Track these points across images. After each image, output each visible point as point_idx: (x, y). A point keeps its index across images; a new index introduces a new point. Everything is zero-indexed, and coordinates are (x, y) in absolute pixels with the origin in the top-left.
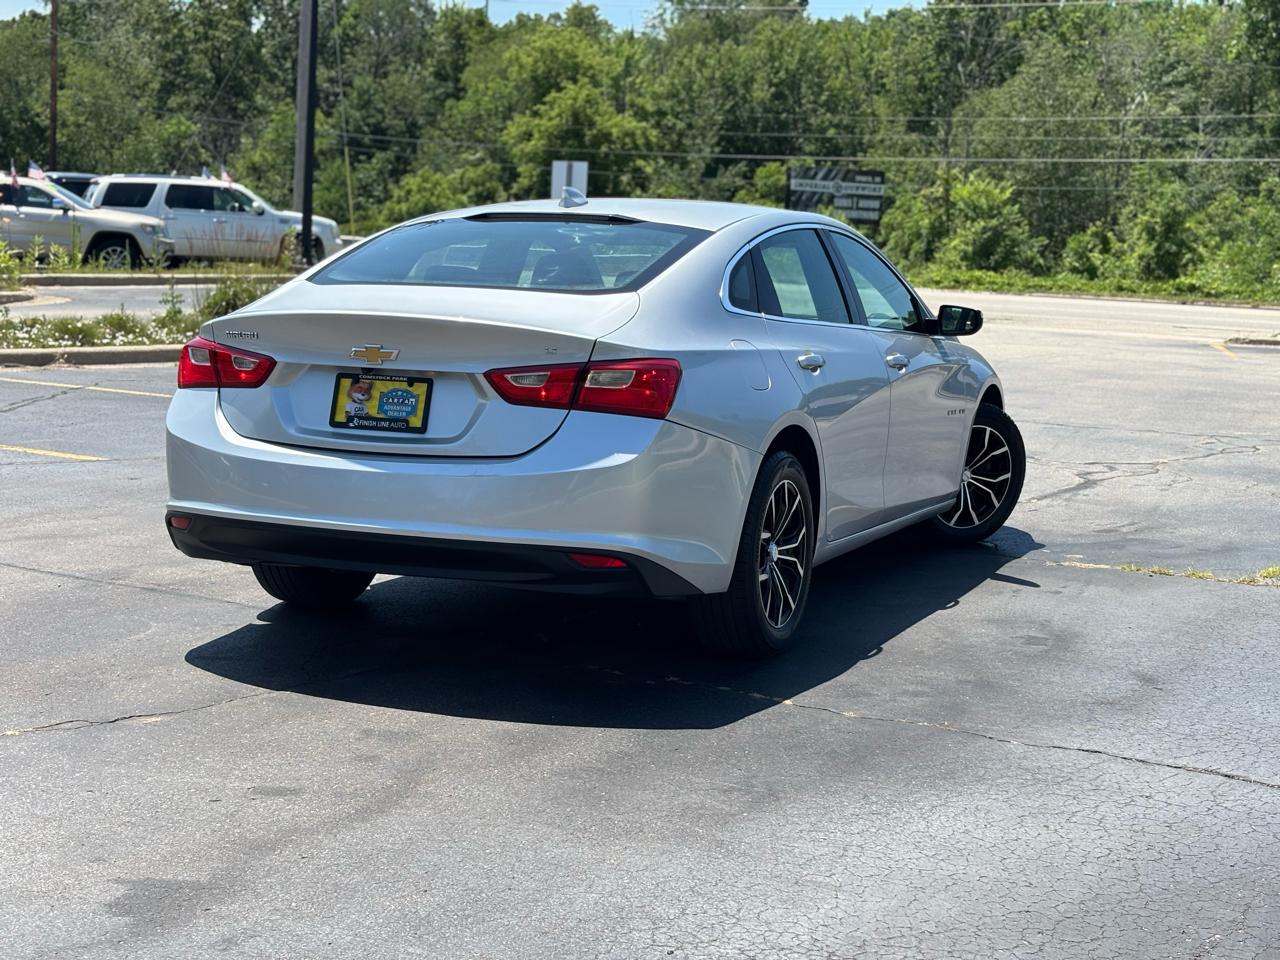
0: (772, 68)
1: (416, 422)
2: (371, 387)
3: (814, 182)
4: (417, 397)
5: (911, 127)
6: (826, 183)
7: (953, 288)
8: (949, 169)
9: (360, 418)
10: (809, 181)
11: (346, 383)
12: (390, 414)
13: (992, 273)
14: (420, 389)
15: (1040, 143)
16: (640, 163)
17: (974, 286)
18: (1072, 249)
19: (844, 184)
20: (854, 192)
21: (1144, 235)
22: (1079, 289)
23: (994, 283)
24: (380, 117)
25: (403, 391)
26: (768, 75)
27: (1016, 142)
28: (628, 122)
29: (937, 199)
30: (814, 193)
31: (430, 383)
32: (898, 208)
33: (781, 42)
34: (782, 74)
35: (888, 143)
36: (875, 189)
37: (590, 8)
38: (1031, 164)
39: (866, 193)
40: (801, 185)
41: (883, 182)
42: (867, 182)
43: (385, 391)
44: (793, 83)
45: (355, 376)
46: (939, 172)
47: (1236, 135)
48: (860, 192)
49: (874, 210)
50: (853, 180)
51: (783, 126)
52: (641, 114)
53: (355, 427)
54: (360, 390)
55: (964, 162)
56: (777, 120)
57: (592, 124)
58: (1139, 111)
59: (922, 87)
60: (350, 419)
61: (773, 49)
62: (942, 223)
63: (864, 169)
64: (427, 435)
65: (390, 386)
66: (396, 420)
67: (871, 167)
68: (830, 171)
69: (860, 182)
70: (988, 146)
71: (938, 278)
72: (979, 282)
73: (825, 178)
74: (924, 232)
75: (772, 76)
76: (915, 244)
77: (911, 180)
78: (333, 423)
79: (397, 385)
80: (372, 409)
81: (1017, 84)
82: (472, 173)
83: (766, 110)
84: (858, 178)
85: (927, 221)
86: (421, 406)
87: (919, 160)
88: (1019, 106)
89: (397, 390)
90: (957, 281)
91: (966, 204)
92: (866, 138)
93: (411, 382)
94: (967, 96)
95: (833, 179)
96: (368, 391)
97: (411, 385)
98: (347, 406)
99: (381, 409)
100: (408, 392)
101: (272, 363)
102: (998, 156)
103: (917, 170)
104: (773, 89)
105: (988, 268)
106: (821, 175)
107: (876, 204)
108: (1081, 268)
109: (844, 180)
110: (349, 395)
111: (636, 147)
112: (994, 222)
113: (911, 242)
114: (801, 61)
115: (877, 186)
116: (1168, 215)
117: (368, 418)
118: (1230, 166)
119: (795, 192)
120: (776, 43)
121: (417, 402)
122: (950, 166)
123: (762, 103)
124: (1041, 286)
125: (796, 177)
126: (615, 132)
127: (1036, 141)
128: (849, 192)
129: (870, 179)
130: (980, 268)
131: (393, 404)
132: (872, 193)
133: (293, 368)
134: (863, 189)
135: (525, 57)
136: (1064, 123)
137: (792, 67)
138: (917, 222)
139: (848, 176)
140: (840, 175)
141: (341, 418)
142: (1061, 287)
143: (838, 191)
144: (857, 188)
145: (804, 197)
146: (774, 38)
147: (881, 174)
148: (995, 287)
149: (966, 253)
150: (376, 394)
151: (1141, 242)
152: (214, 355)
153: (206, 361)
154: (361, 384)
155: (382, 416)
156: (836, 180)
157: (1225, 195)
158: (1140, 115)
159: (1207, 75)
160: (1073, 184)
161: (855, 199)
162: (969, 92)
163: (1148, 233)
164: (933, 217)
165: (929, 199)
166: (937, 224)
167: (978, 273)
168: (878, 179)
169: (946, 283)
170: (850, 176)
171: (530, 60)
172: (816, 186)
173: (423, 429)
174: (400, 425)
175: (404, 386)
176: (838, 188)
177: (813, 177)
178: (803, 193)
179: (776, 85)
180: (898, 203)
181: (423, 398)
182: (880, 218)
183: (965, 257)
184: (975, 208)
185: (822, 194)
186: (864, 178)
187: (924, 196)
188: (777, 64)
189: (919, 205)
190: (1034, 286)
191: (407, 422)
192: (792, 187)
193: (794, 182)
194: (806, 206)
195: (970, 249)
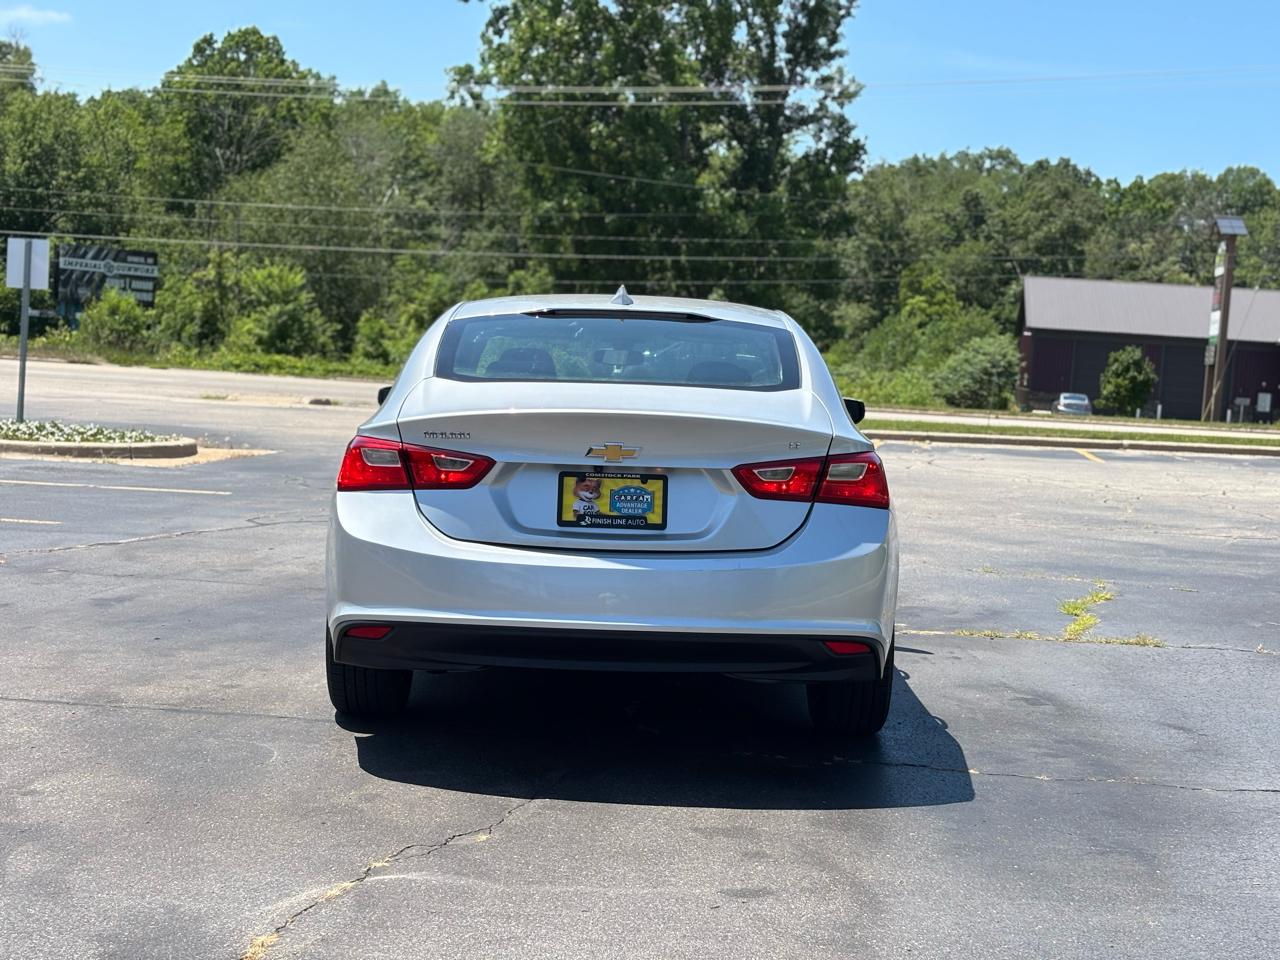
0: (25, 141)
1: (654, 518)
2: (599, 485)
3: (84, 261)
4: (652, 494)
5: (171, 208)
6: (97, 262)
7: (254, 372)
8: (221, 254)
9: (592, 516)
10: (80, 261)
11: (570, 482)
12: (625, 511)
13: (290, 358)
14: (655, 486)
15: (307, 231)
17: (275, 370)
18: (364, 335)
19: (116, 264)
20: (126, 273)
21: (413, 322)
22: (378, 374)
23: (295, 367)
25: (636, 488)
26: (21, 149)
27: (283, 228)
29: (209, 283)
30: (85, 273)
31: (664, 479)
32: (167, 290)
34: (36, 148)
35: (149, 223)
36: (147, 271)
38: (299, 251)
39: (139, 273)
40: (70, 264)
41: (155, 263)
42: (139, 263)
43: (616, 488)
44: (48, 156)
45: (580, 474)
46: (210, 256)
47: (477, 230)
48: (132, 273)
49: (147, 291)
50: (125, 261)
51: (37, 200)
53: (588, 526)
54: (587, 489)
55: (235, 245)
56: (34, 196)
58: (390, 203)
60: (580, 518)
61: (25, 123)
62: (215, 306)
63: (128, 249)
64: (667, 531)
65: (621, 483)
66: (633, 517)
67: (133, 248)
68: (100, 250)
69: (132, 263)
70: (256, 232)
71: (237, 362)
72: (280, 367)
73: (95, 257)
74: (197, 314)
75: (25, 149)
76: (188, 327)
77: (176, 263)
78: (561, 522)
79: (628, 482)
80: (603, 506)
81: (280, 171)
83: (19, 184)
84: (130, 259)
85: (200, 304)
86: (659, 502)
87: (183, 242)
88: (286, 194)
89: (629, 488)
90: (257, 365)
91: (260, 288)
92: (126, 217)
93: (645, 479)
94: (227, 181)
95: (103, 259)
96: (596, 489)
97: (644, 482)
98: (574, 505)
99: (612, 506)
100: (642, 489)
101: (491, 463)
102: (265, 242)
103: (182, 252)
104: (27, 163)
105: (288, 352)
106: (91, 254)
107: (149, 285)
108: (375, 354)
109: (115, 260)
110: (576, 494)
112: (290, 307)
113: (184, 325)
114: (56, 136)
115: (150, 268)
116: (435, 305)
117: (600, 516)
118: (475, 259)
119: (65, 270)
120: (29, 118)
121: (653, 499)
122: (222, 250)
123: (16, 176)
124: (341, 371)
125: (65, 256)
127: (302, 229)
128: (121, 272)
129: (142, 260)
130: (279, 352)
131: (626, 500)
132: (145, 274)
133: (511, 468)
134: (136, 270)
136: (330, 212)
137: (47, 141)
138: (191, 304)
139: (121, 256)
140: (112, 255)
141: (569, 516)
142: (361, 372)
143: (109, 271)
144: (130, 269)
145: (74, 277)
146: (26, 111)
147: (154, 255)
148: (297, 371)
149: (261, 337)
150: (605, 491)
151: (410, 329)
152: (404, 455)
153: (394, 462)
154: (588, 483)
155: (615, 514)
156: (107, 260)
157: (474, 286)
158: (391, 208)
159: (440, 173)
160: (342, 271)
161: (128, 280)
162: (230, 177)
163: (417, 321)
164: (207, 300)
165: (200, 283)
166: (210, 307)
167: (278, 358)
168: (150, 260)
169: (246, 367)
170: (122, 255)
172: (86, 265)
173: (663, 526)
174: (637, 522)
175: (637, 483)
176: (110, 268)
177: (83, 256)
178: (72, 272)
179: (29, 159)
180: (166, 286)
181: (659, 495)
182: (154, 298)
183: (260, 341)
184: (269, 293)
185: (94, 273)
186: (136, 259)
187: (196, 279)
188: (30, 137)
189: (189, 287)
190: (336, 371)
191: (645, 519)
192: (62, 266)
193: (62, 260)
194: (77, 286)
195: (265, 333)
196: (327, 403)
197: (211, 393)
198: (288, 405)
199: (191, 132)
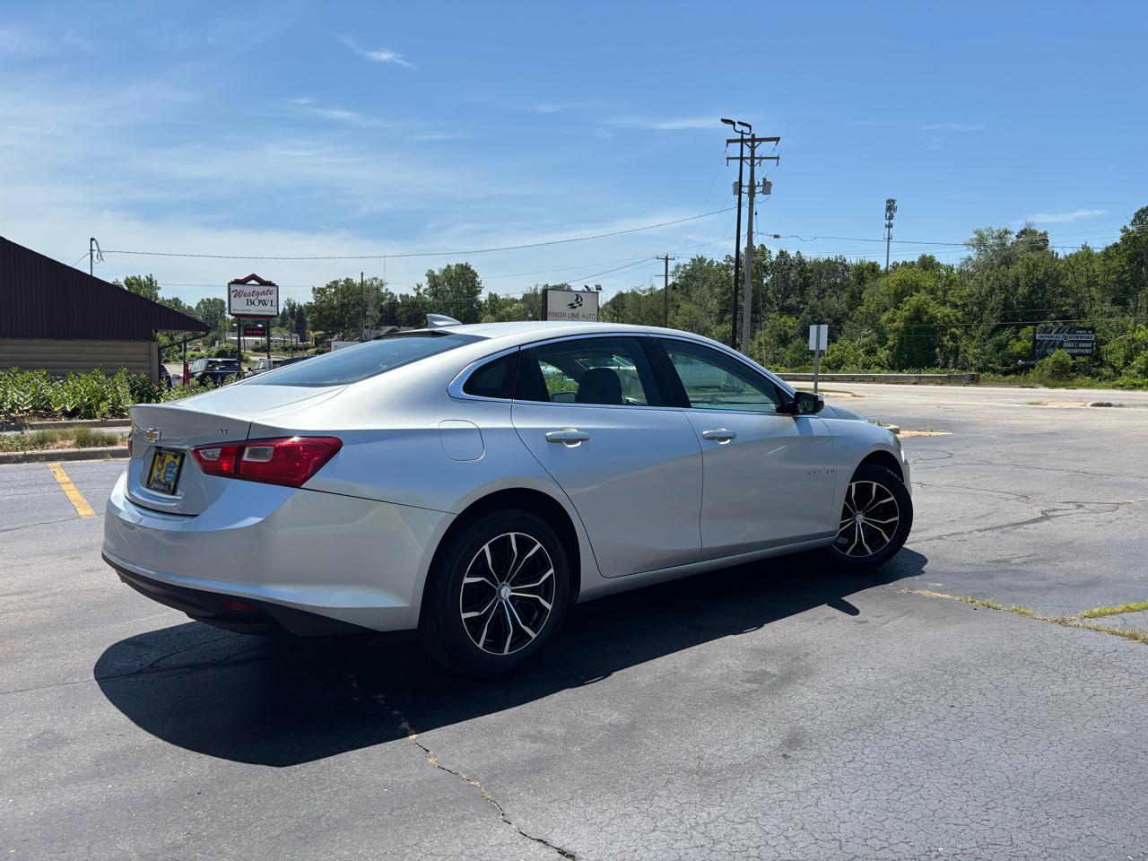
0: (1029, 278)
3: (1050, 335)
5: (1114, 302)
6: (1058, 335)
8: (1135, 325)
10: (1048, 335)
16: (954, 330)
19: (1069, 335)
20: (1075, 339)
24: (820, 318)
26: (1027, 282)
28: (947, 310)
30: (1051, 341)
33: (1034, 264)
34: (1034, 281)
35: (1100, 312)
36: (1088, 337)
37: (931, 257)
39: (1083, 339)
40: (1042, 337)
41: (1094, 333)
42: (1084, 334)
44: (1041, 284)
46: (1130, 326)
48: (1079, 339)
49: (1087, 348)
50: (1075, 333)
51: (1036, 306)
52: (955, 306)
56: (1032, 303)
57: (927, 313)
59: (1121, 282)
62: (1132, 354)
67: (1086, 325)
68: (1060, 329)
69: (1079, 334)
73: (1057, 333)
75: (1029, 282)
82: (865, 340)
83: (1026, 299)
84: (1078, 332)
87: (1119, 320)
92: (1087, 309)
95: (1061, 333)
103: (1117, 325)
104: (1030, 289)
106: (1054, 331)
107: (1089, 345)
109: (1069, 333)
111: (951, 321)
114: (1046, 273)
115: (1090, 335)
119: (1039, 341)
122: (1136, 323)
123: (1023, 296)
125: (1039, 333)
126: (939, 315)
128: (1072, 339)
129: (1085, 331)
132: (1087, 339)
134: (1081, 337)
135: (891, 283)
137: (1040, 277)
139: (1072, 331)
140: (1067, 331)
143: (1065, 339)
144: (1078, 337)
145: (1044, 343)
147: (1094, 328)
149: (1141, 369)
156: (1064, 334)
161: (1076, 343)
166: (1129, 354)
168: (1091, 331)
170: (1074, 330)
171: (894, 285)
172: (1052, 337)
176: (1065, 337)
177: (1050, 333)
178: (1043, 341)
179: (1031, 287)
182: (1091, 352)
185: (1056, 341)
186: (1081, 332)
188: (1031, 276)
192: (1037, 338)
193: (1037, 335)
194: (1046, 348)
195: (1143, 367)
196: (1109, 405)
197: (1034, 400)
198: (1076, 407)
199: (1130, 261)
